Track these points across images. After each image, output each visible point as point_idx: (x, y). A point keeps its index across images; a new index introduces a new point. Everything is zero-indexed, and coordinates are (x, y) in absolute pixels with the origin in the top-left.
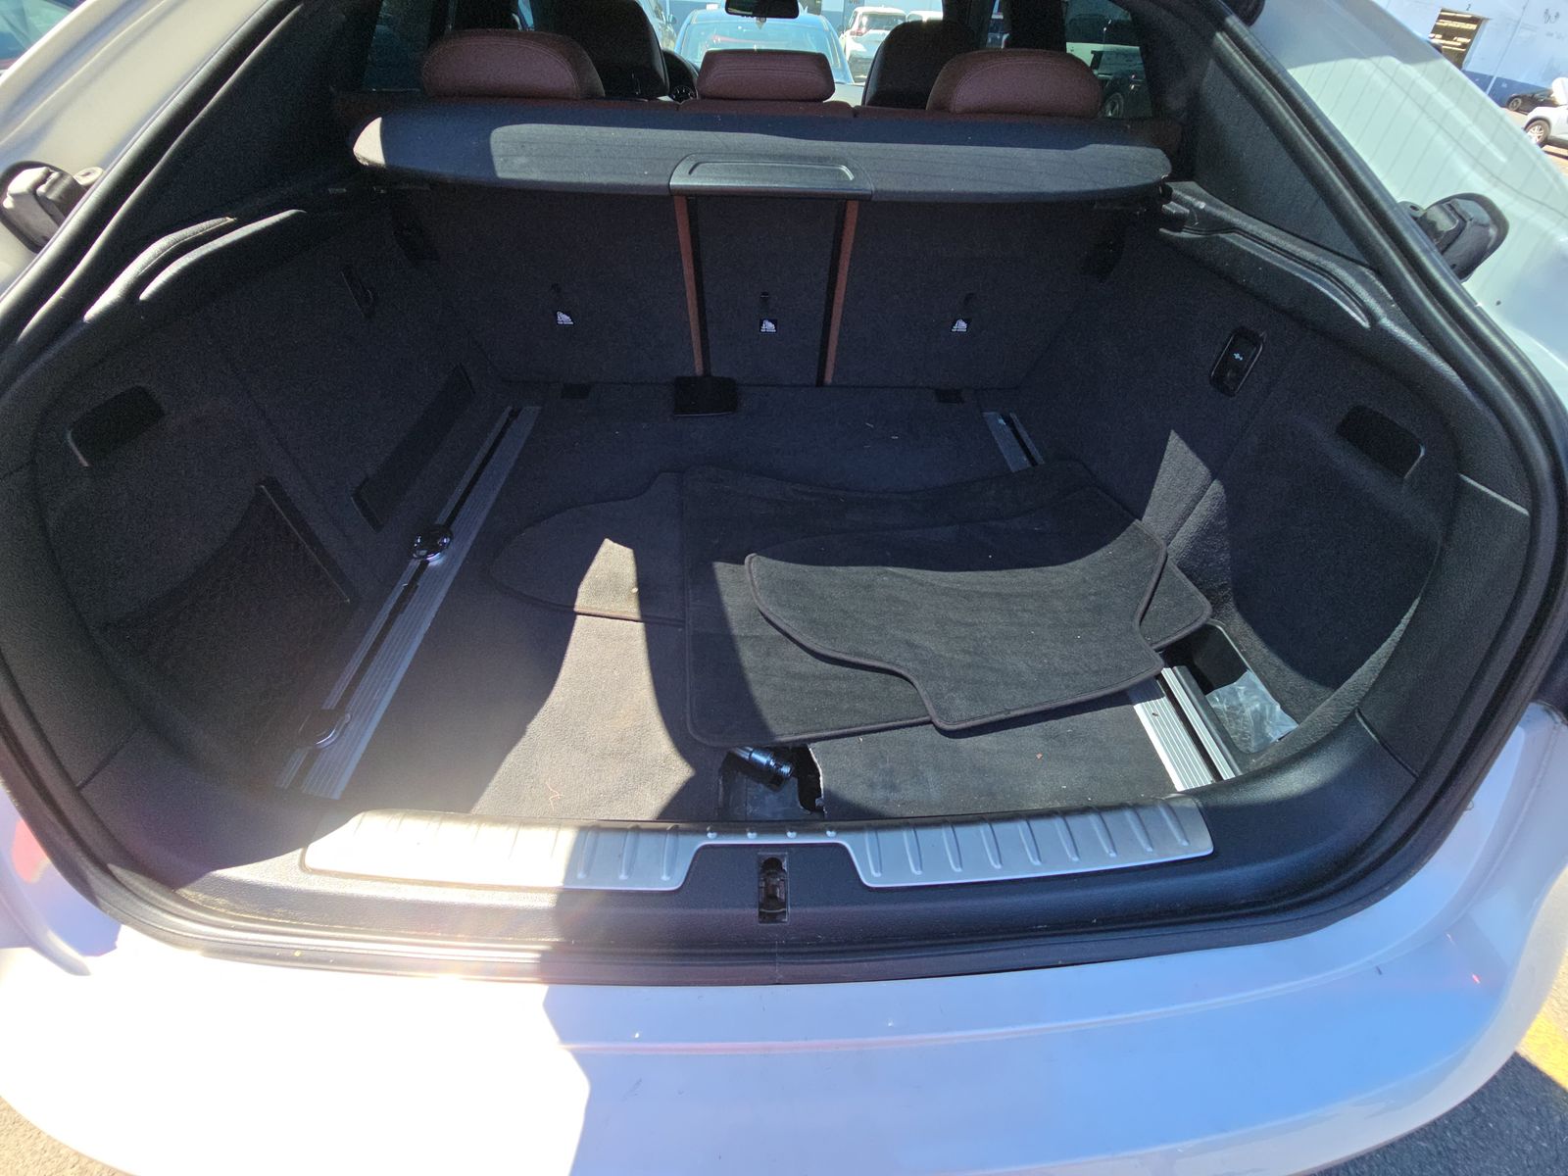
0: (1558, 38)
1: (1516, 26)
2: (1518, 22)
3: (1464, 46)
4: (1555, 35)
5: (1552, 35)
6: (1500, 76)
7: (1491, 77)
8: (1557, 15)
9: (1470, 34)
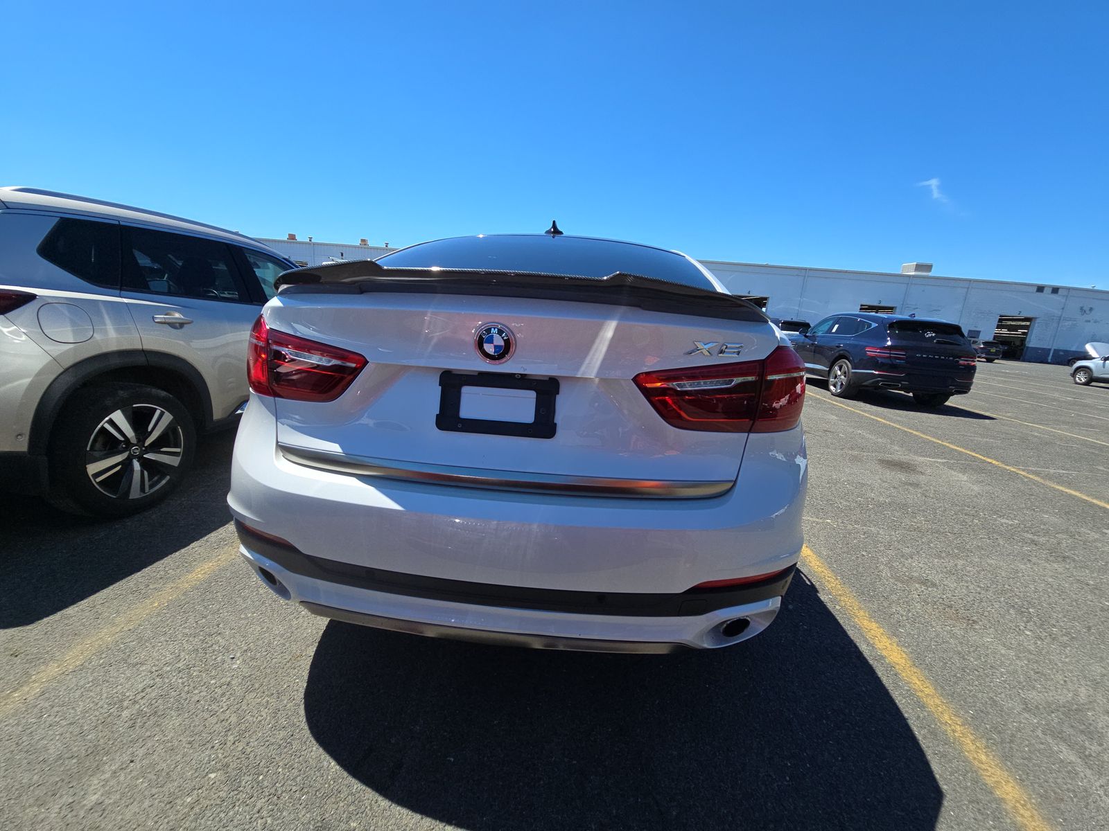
0: (1095, 322)
1: (1060, 320)
2: (1060, 317)
3: (1024, 333)
4: (1092, 321)
5: (1089, 321)
6: (1056, 348)
7: (1050, 350)
8: (1091, 309)
9: (1027, 327)
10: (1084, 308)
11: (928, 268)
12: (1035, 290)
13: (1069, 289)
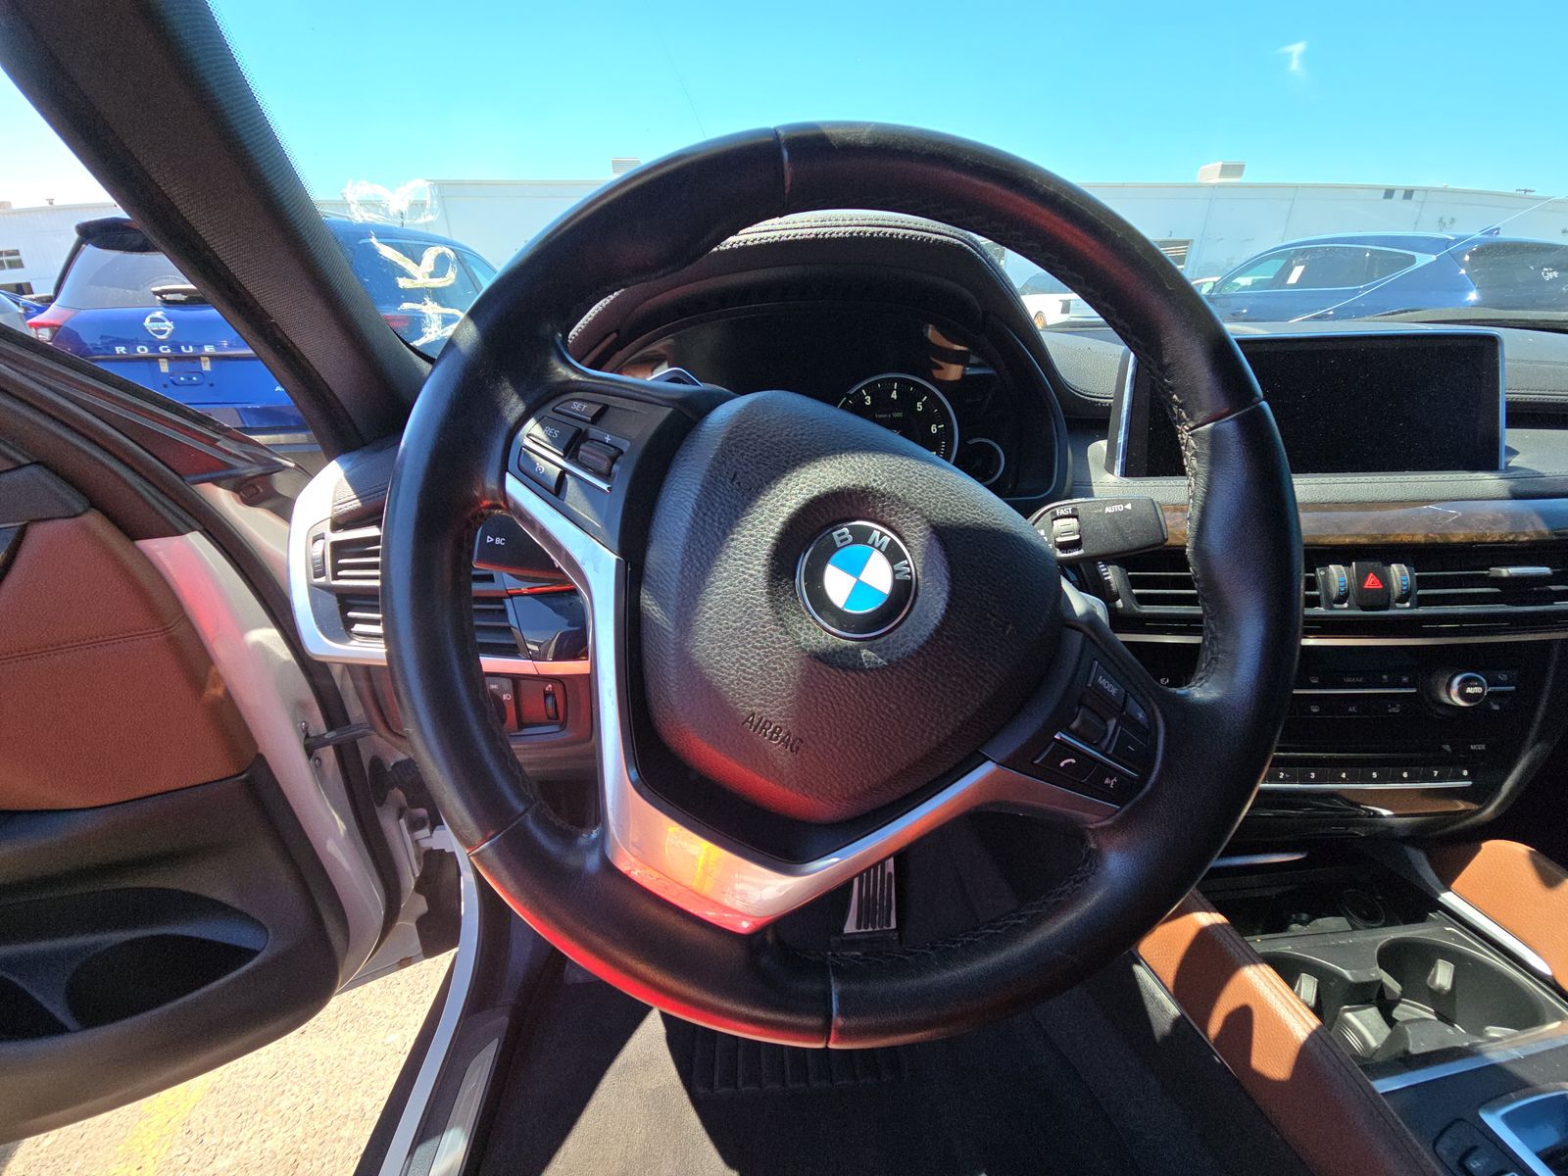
10: (1443, 221)
11: (1236, 169)
12: (1383, 195)
13: (1426, 190)
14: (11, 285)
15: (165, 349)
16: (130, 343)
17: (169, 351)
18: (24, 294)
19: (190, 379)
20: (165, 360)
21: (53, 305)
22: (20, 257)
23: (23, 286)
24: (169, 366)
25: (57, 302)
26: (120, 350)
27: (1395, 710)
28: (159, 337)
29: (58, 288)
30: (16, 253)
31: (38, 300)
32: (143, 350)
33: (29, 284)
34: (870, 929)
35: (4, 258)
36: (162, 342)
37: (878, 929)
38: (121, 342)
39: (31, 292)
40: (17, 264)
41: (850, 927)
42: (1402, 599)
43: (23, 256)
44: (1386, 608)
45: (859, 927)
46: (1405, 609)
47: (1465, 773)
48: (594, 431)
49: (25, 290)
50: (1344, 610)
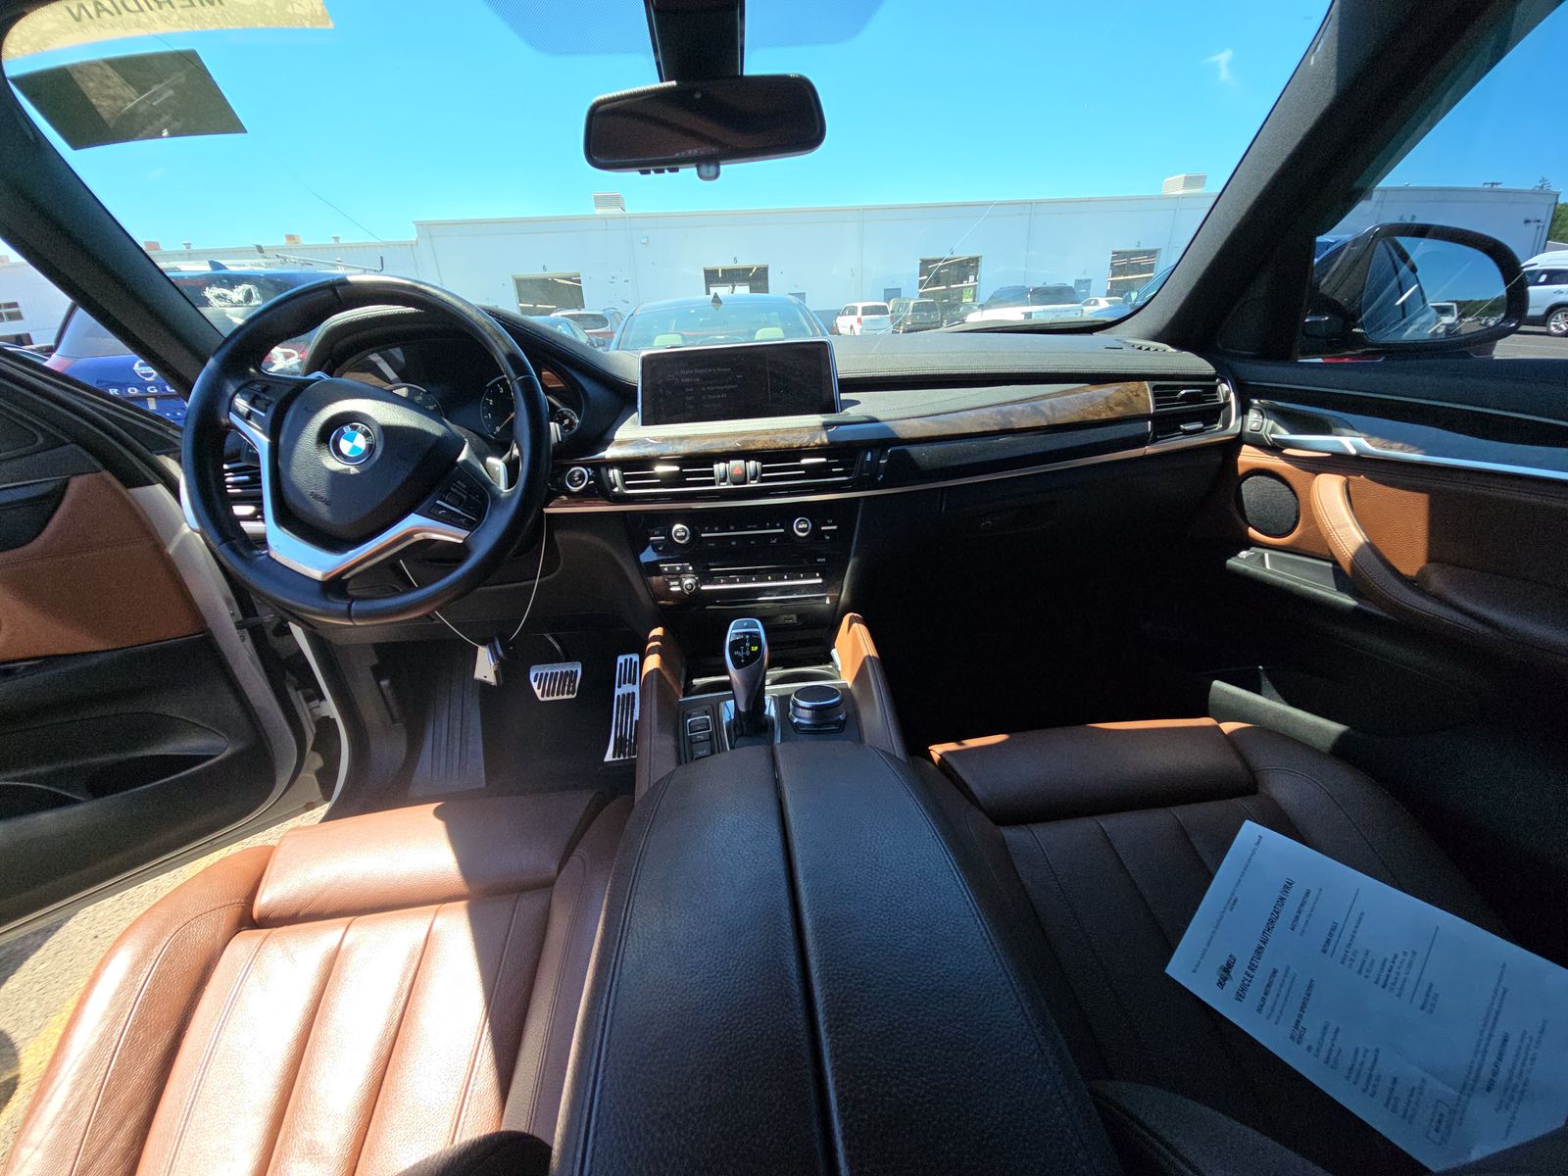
14: (11, 336)
15: (152, 389)
16: (122, 386)
17: (156, 391)
18: (24, 345)
19: (174, 414)
20: (153, 399)
21: (54, 355)
22: (20, 309)
23: (24, 338)
24: (157, 404)
25: (59, 351)
26: (113, 391)
27: (774, 541)
28: (147, 379)
29: (58, 340)
30: (15, 305)
31: (39, 350)
32: (133, 391)
33: (28, 336)
34: (622, 758)
35: (3, 311)
36: (150, 384)
37: (627, 758)
38: (113, 385)
39: (31, 343)
40: (18, 316)
41: (609, 757)
42: (753, 478)
43: (22, 309)
44: (745, 482)
45: (614, 757)
46: (754, 484)
47: (818, 575)
48: (262, 395)
49: (25, 341)
50: (724, 486)
